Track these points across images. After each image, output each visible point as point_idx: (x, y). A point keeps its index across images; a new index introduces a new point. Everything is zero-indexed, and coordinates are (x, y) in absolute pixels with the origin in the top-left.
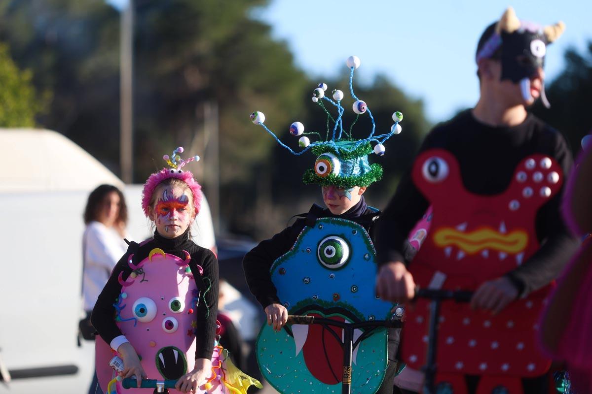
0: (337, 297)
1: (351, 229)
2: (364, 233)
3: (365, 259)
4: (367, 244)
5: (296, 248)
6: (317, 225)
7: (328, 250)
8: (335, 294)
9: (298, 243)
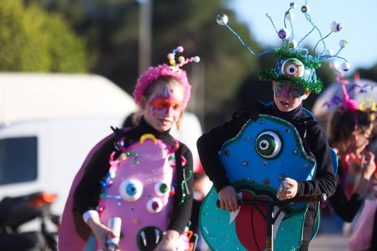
0: (267, 182)
1: (285, 128)
2: (295, 133)
3: (294, 153)
4: (297, 142)
5: (240, 136)
6: (259, 120)
7: (263, 143)
8: (266, 179)
9: (242, 132)
